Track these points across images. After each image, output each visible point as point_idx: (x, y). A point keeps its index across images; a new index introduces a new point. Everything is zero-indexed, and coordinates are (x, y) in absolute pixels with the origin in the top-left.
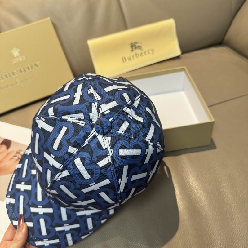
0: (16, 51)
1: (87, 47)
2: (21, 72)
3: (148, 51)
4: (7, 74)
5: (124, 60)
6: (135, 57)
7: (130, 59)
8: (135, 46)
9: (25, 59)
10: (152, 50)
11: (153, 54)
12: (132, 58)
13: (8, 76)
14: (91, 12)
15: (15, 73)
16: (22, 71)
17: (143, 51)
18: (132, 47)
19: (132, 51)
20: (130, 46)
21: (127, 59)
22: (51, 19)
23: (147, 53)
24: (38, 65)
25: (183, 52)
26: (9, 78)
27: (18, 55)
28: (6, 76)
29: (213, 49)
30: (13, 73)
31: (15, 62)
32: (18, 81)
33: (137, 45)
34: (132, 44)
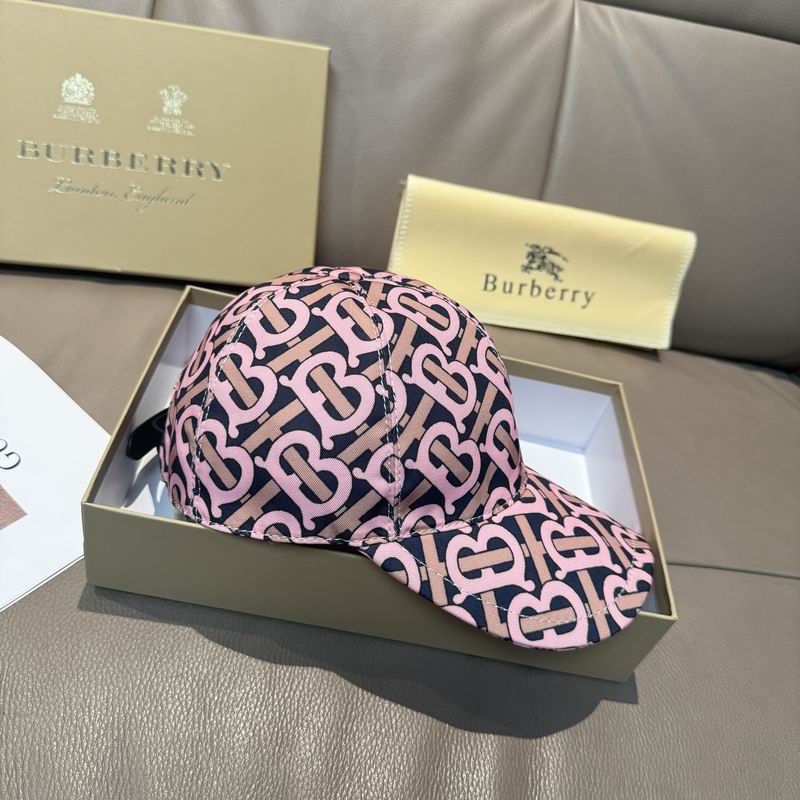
0: (175, 94)
1: (399, 192)
2: (160, 169)
3: (575, 292)
4: (112, 152)
5: (490, 283)
6: (526, 290)
7: (508, 289)
8: (544, 257)
9: (189, 133)
10: (586, 294)
11: (584, 307)
12: (516, 289)
13: (112, 159)
14: (462, 90)
15: (137, 163)
16: (165, 165)
17: (559, 286)
18: (532, 256)
19: (527, 268)
20: (529, 250)
21: (499, 284)
22: (330, 52)
23: (568, 296)
24: (222, 173)
25: (675, 347)
26: (110, 167)
27: (177, 112)
28: (106, 155)
29: (764, 377)
30: (133, 156)
31: (155, 129)
32: (134, 191)
33: (551, 258)
34: (538, 247)
